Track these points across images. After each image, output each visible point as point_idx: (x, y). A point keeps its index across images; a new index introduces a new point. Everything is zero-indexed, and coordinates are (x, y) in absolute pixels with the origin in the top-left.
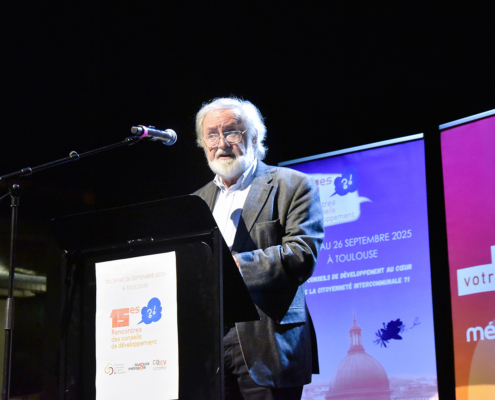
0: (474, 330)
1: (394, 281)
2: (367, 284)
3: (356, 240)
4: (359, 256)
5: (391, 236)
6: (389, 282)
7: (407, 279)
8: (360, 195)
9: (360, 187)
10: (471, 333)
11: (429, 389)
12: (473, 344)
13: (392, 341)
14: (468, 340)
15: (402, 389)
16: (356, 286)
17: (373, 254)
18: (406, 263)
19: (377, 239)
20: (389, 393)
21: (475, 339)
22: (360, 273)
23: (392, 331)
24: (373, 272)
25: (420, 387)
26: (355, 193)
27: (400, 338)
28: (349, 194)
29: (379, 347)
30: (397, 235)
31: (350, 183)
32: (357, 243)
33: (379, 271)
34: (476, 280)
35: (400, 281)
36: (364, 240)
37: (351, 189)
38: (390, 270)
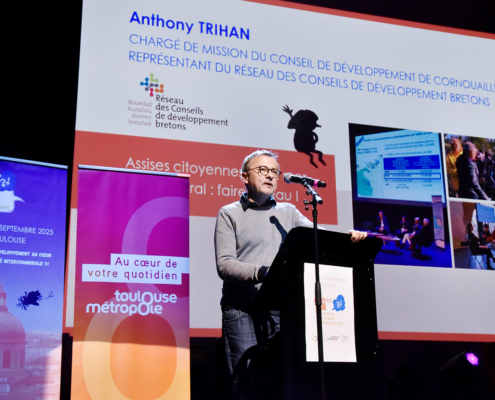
0: (93, 306)
1: (37, 263)
2: (15, 262)
3: (9, 227)
4: (11, 239)
5: (37, 231)
6: (33, 263)
7: (47, 264)
8: (16, 194)
9: (17, 188)
10: (91, 308)
11: (56, 342)
12: (91, 315)
13: (31, 306)
14: (88, 311)
15: (35, 340)
16: (6, 261)
17: (22, 241)
18: (47, 252)
19: (26, 230)
20: (25, 343)
21: (93, 311)
22: (10, 252)
23: (32, 299)
24: (21, 254)
25: (49, 340)
26: (12, 193)
27: (37, 304)
28: (6, 191)
29: (20, 309)
30: (42, 231)
31: (8, 183)
32: (10, 230)
33: (26, 254)
34: (98, 273)
35: (41, 264)
36: (15, 228)
37: (8, 188)
38: (34, 254)
